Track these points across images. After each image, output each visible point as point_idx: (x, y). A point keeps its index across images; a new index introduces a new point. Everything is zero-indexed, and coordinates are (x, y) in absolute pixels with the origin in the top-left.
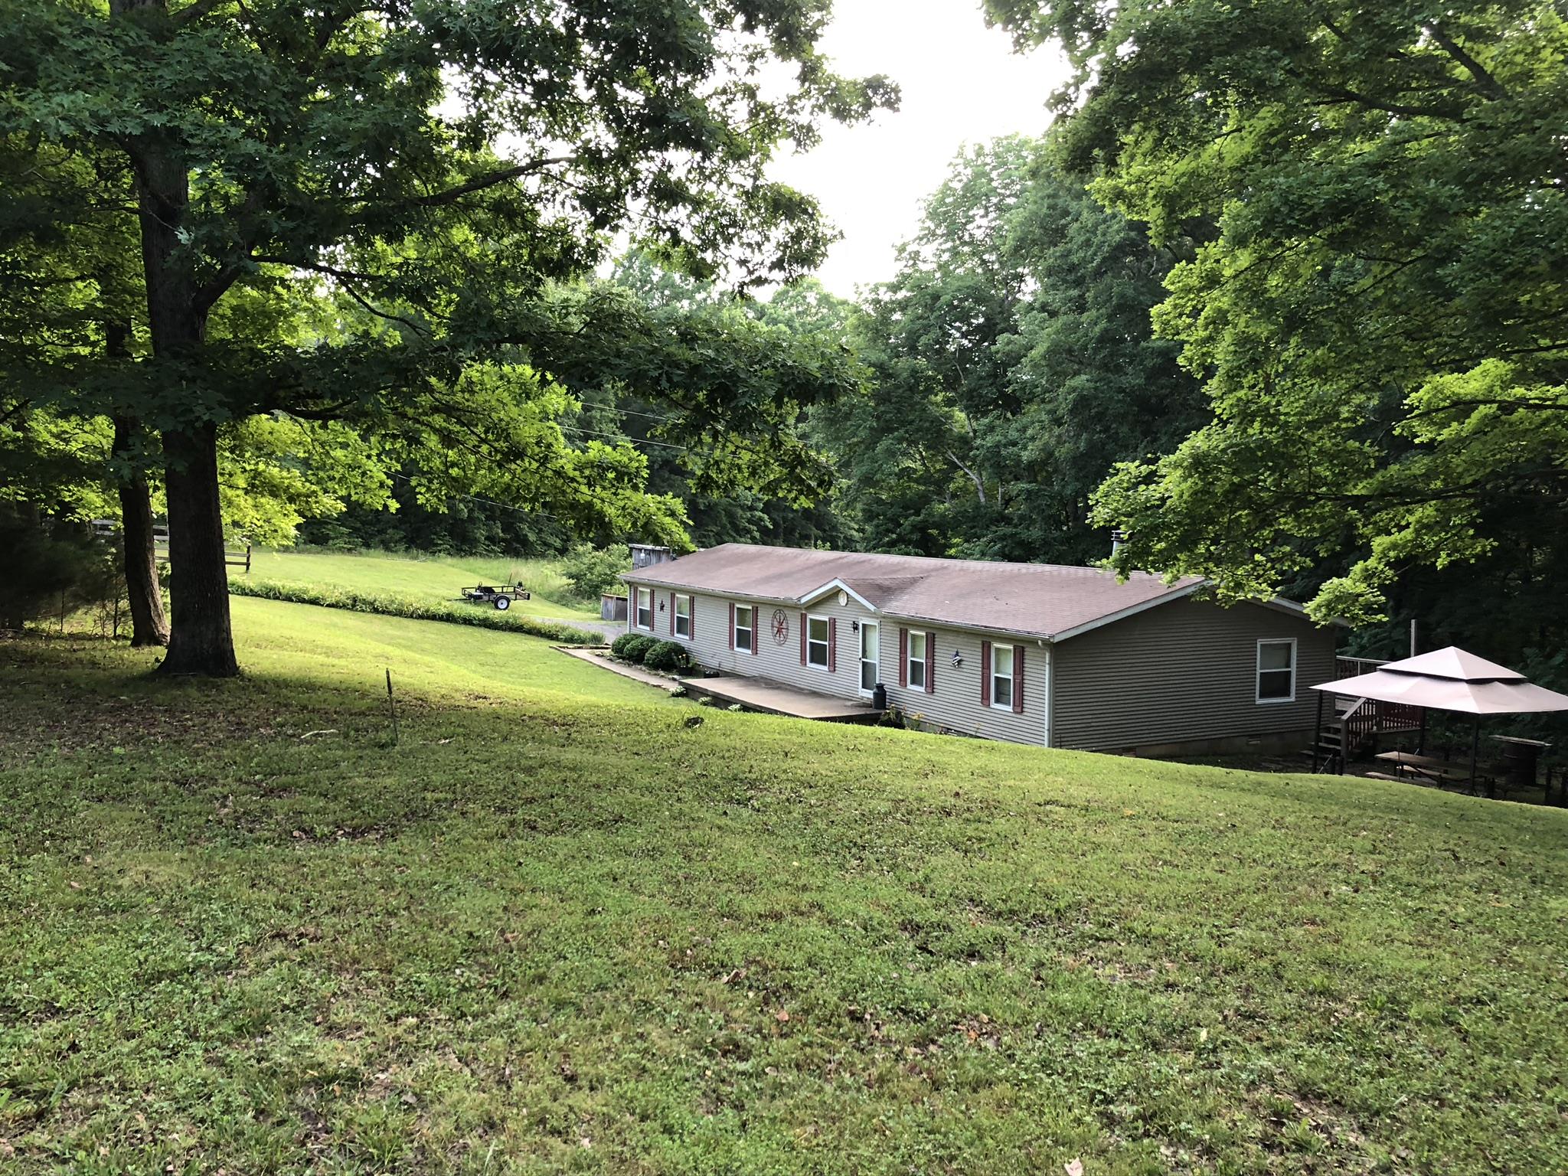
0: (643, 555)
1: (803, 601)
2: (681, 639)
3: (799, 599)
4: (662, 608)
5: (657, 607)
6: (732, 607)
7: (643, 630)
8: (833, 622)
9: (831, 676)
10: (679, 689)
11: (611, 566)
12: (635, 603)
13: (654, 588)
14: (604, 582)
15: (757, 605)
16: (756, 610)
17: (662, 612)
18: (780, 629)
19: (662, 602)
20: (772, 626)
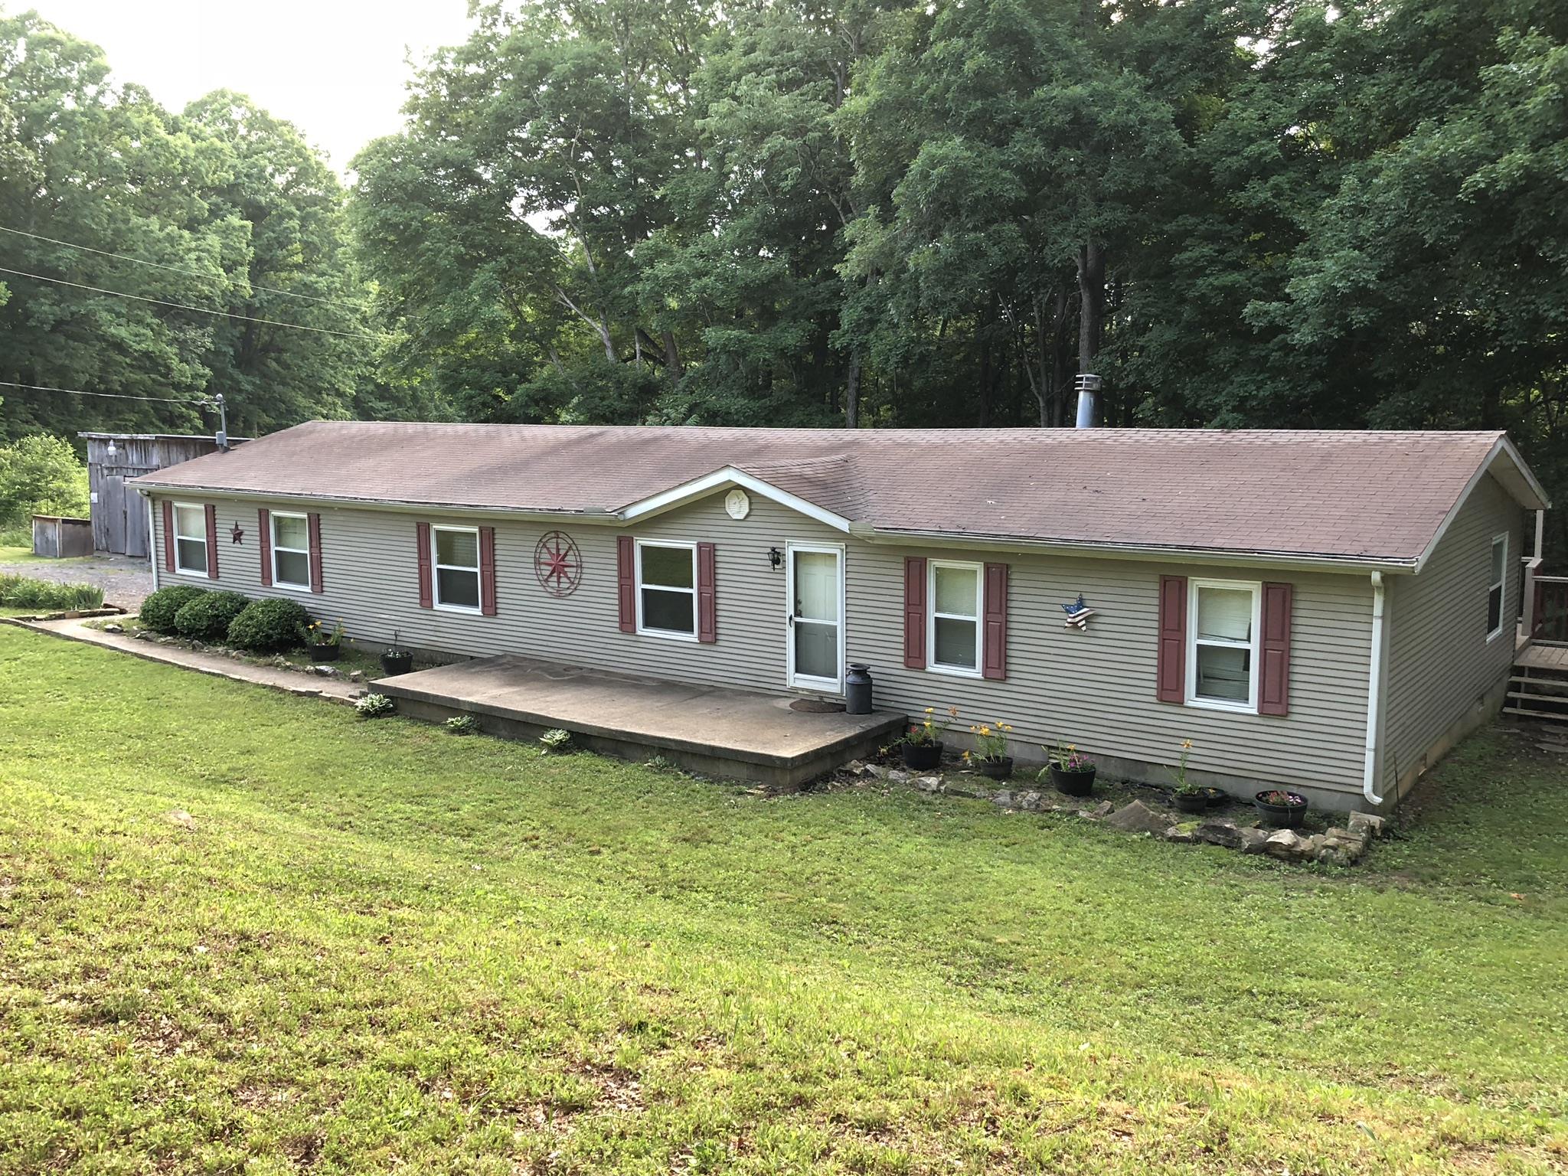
0: (112, 449)
1: (633, 512)
2: (298, 591)
3: (622, 510)
4: (237, 536)
5: (224, 537)
6: (423, 531)
7: (197, 576)
8: (709, 553)
9: (708, 651)
10: (375, 700)
11: (31, 470)
12: (168, 528)
13: (213, 504)
14: (21, 496)
15: (491, 526)
16: (489, 536)
17: (237, 544)
18: (558, 570)
19: (237, 526)
20: (538, 562)
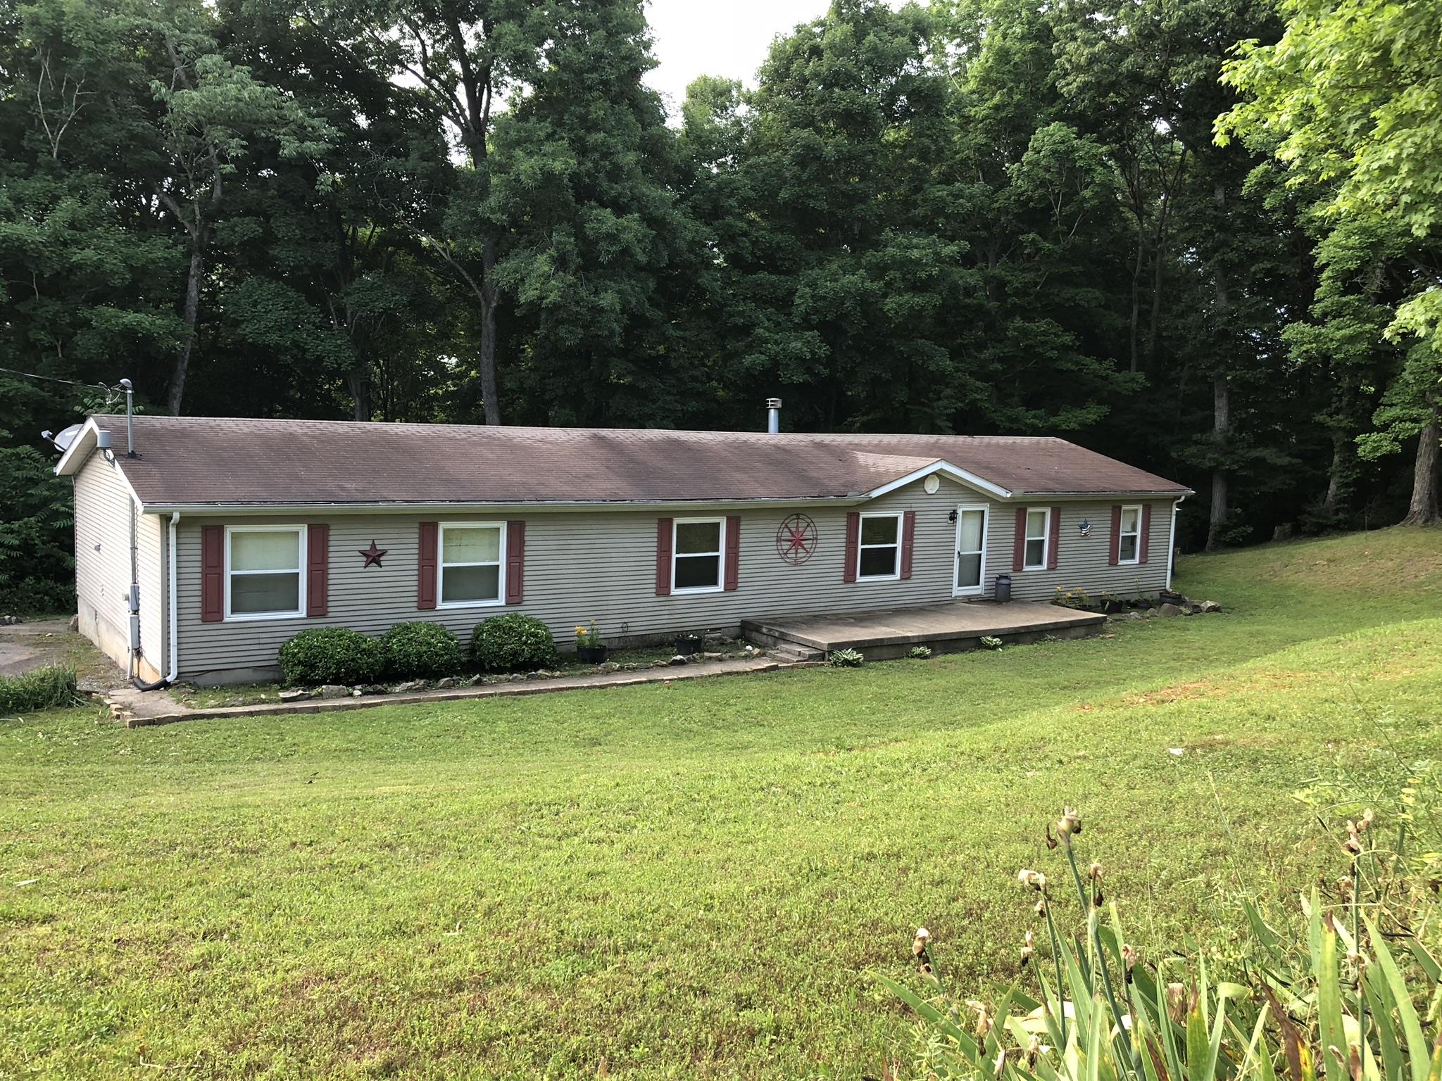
3: (868, 493)
4: (375, 558)
5: (344, 562)
6: (665, 524)
8: (911, 516)
9: (904, 585)
16: (734, 522)
17: (373, 567)
18: (797, 542)
19: (373, 545)
20: (779, 540)
